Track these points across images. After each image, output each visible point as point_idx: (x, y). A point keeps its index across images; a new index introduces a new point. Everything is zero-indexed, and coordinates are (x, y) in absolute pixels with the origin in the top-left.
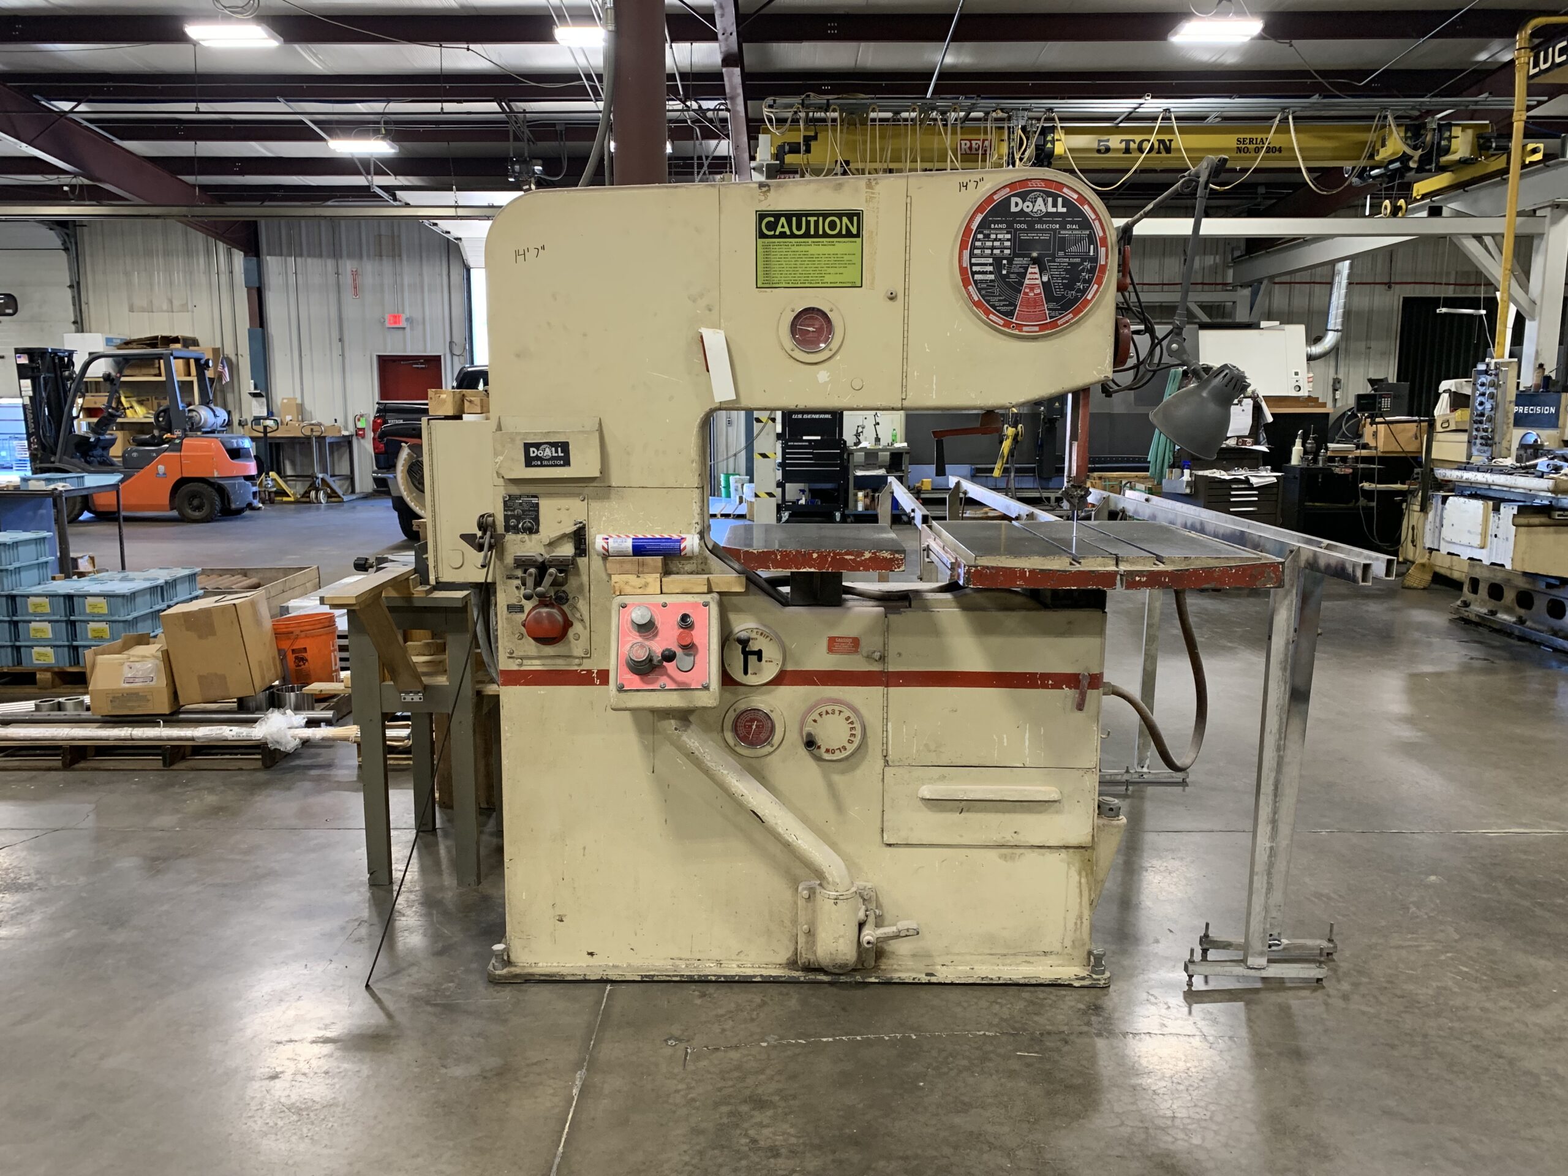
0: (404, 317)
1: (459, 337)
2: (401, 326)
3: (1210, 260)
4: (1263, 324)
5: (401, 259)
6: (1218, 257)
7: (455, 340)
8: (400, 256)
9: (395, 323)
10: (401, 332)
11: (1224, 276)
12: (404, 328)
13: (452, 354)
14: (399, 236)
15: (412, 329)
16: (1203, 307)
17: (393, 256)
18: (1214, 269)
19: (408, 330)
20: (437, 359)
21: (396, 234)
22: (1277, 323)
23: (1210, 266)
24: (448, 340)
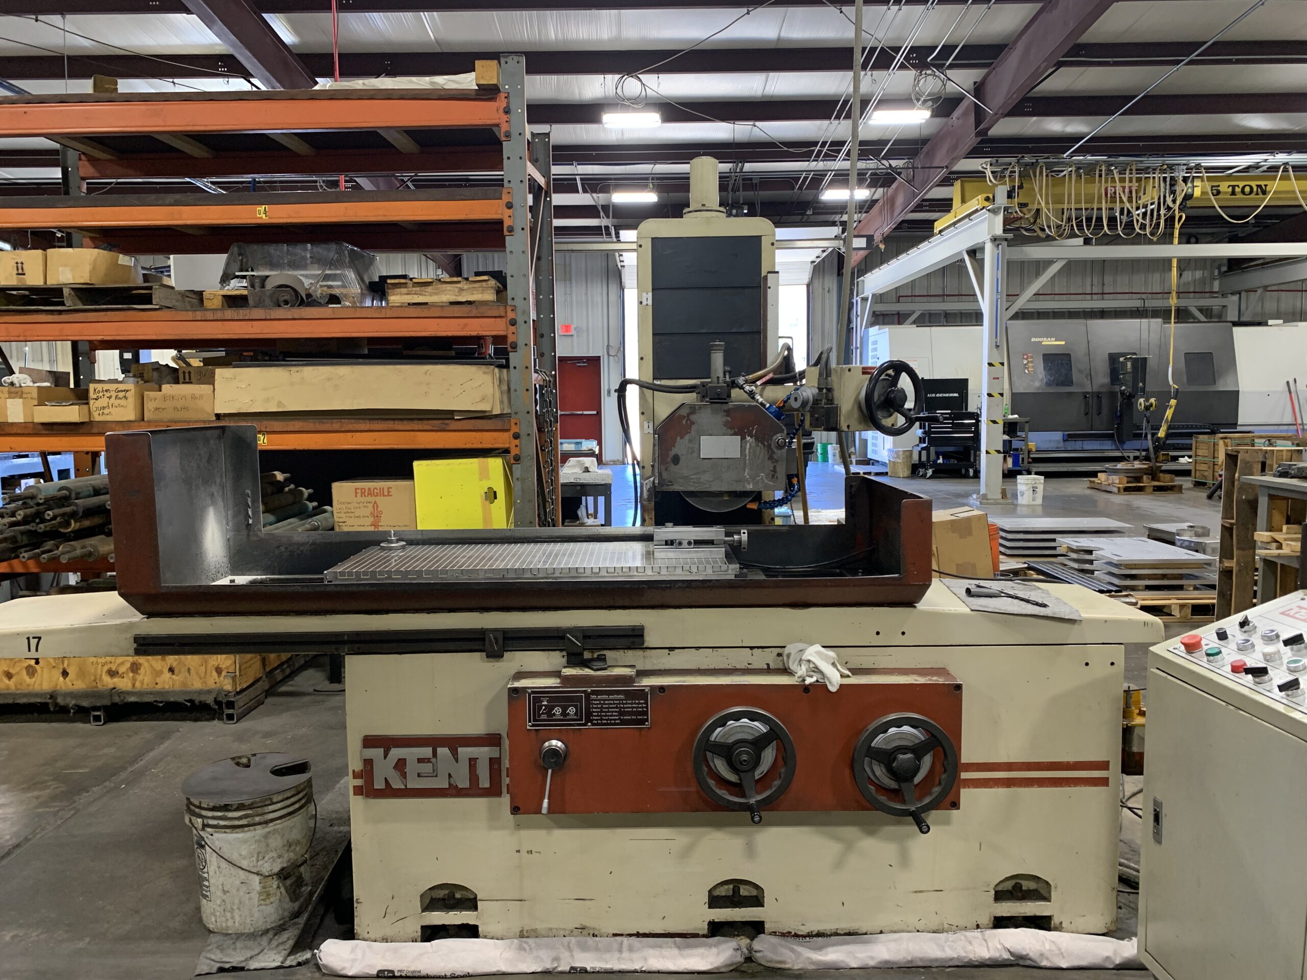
0: (573, 327)
1: (614, 343)
2: (571, 334)
3: (1198, 274)
4: (1270, 322)
5: (571, 283)
6: (1205, 272)
7: (610, 344)
8: (570, 280)
9: (567, 331)
10: (570, 338)
11: (1212, 285)
12: (572, 336)
13: (609, 355)
14: (570, 265)
15: (578, 336)
16: (1201, 310)
17: (565, 280)
18: (1203, 281)
19: (575, 338)
20: (597, 359)
21: (567, 262)
22: (1281, 321)
23: (1200, 279)
24: (606, 344)
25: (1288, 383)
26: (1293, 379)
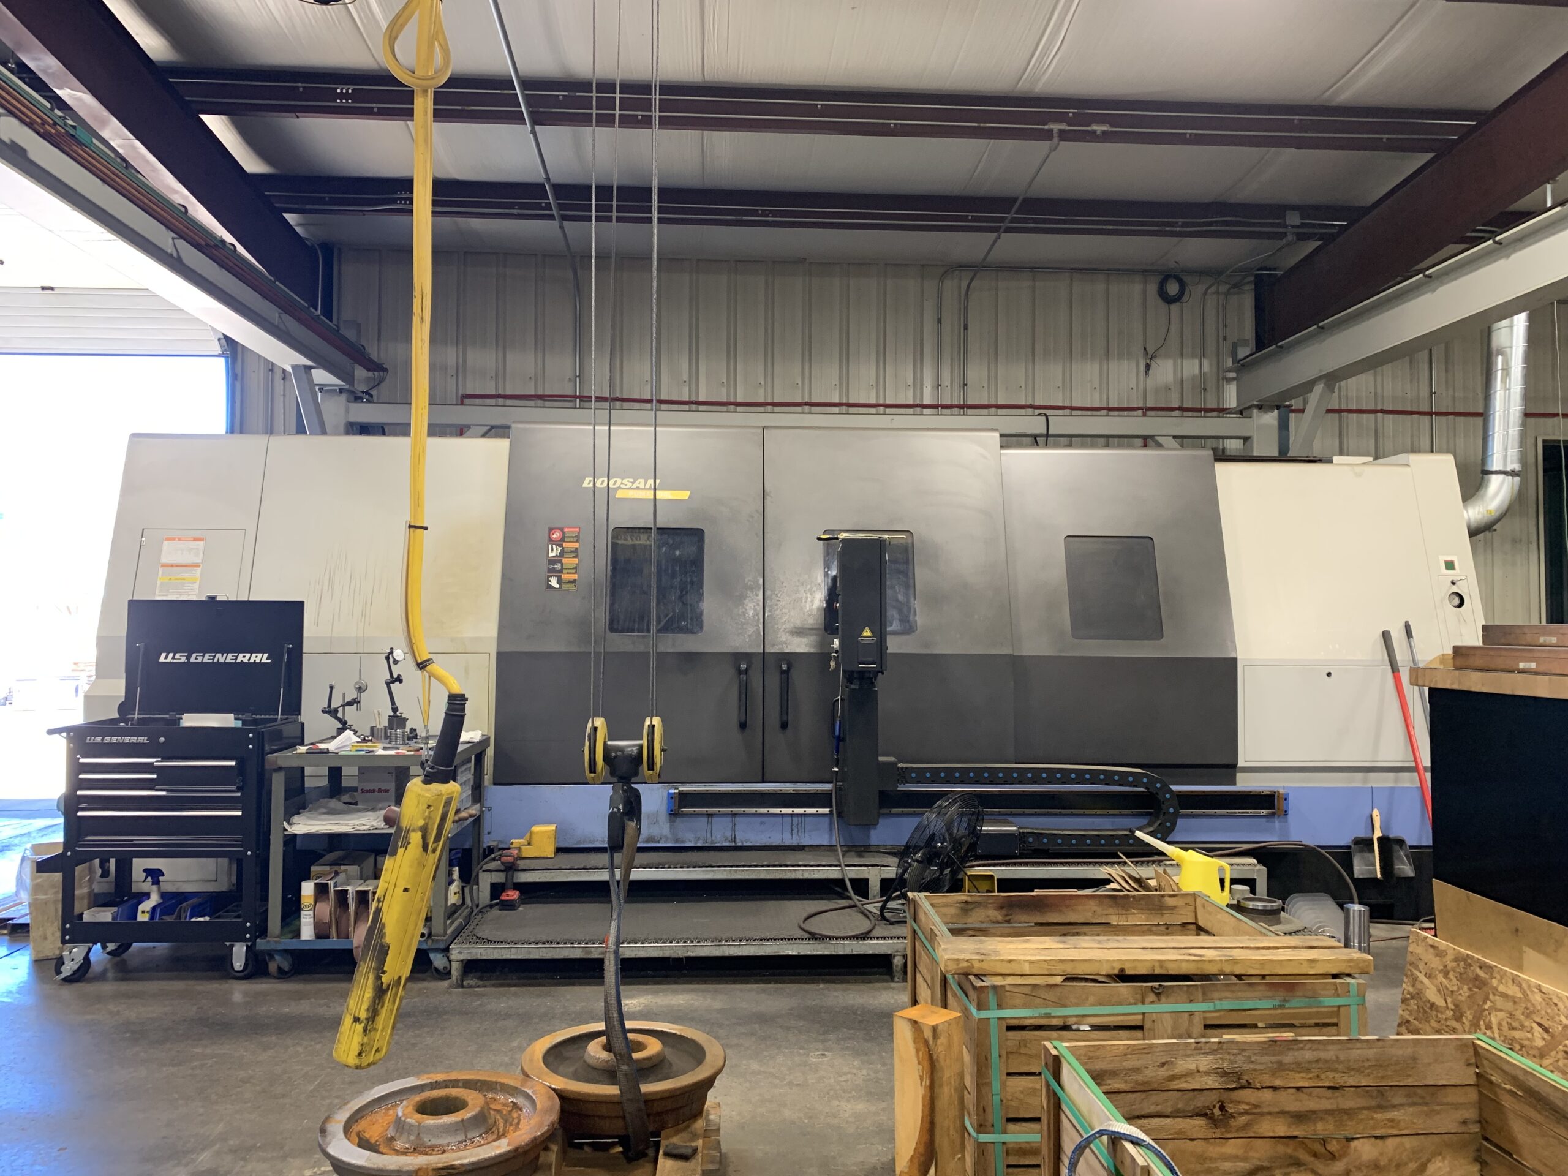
3: (1191, 367)
4: (1336, 459)
6: (1206, 362)
11: (1220, 394)
23: (1193, 378)
25: (1386, 636)
26: (1402, 625)
